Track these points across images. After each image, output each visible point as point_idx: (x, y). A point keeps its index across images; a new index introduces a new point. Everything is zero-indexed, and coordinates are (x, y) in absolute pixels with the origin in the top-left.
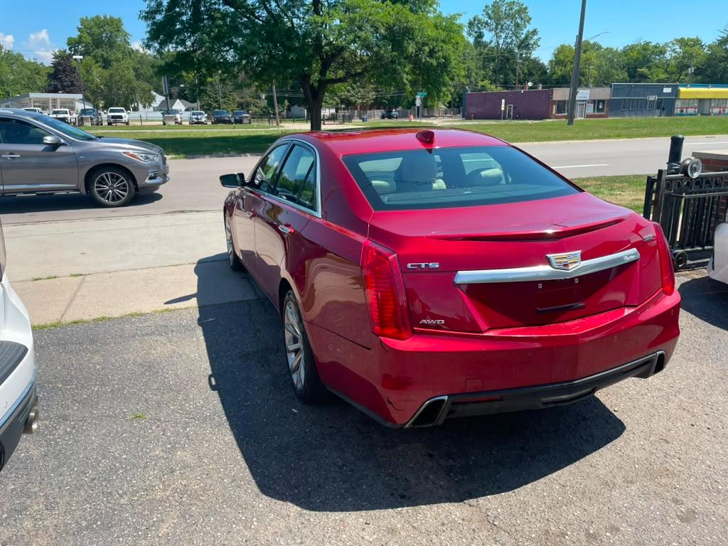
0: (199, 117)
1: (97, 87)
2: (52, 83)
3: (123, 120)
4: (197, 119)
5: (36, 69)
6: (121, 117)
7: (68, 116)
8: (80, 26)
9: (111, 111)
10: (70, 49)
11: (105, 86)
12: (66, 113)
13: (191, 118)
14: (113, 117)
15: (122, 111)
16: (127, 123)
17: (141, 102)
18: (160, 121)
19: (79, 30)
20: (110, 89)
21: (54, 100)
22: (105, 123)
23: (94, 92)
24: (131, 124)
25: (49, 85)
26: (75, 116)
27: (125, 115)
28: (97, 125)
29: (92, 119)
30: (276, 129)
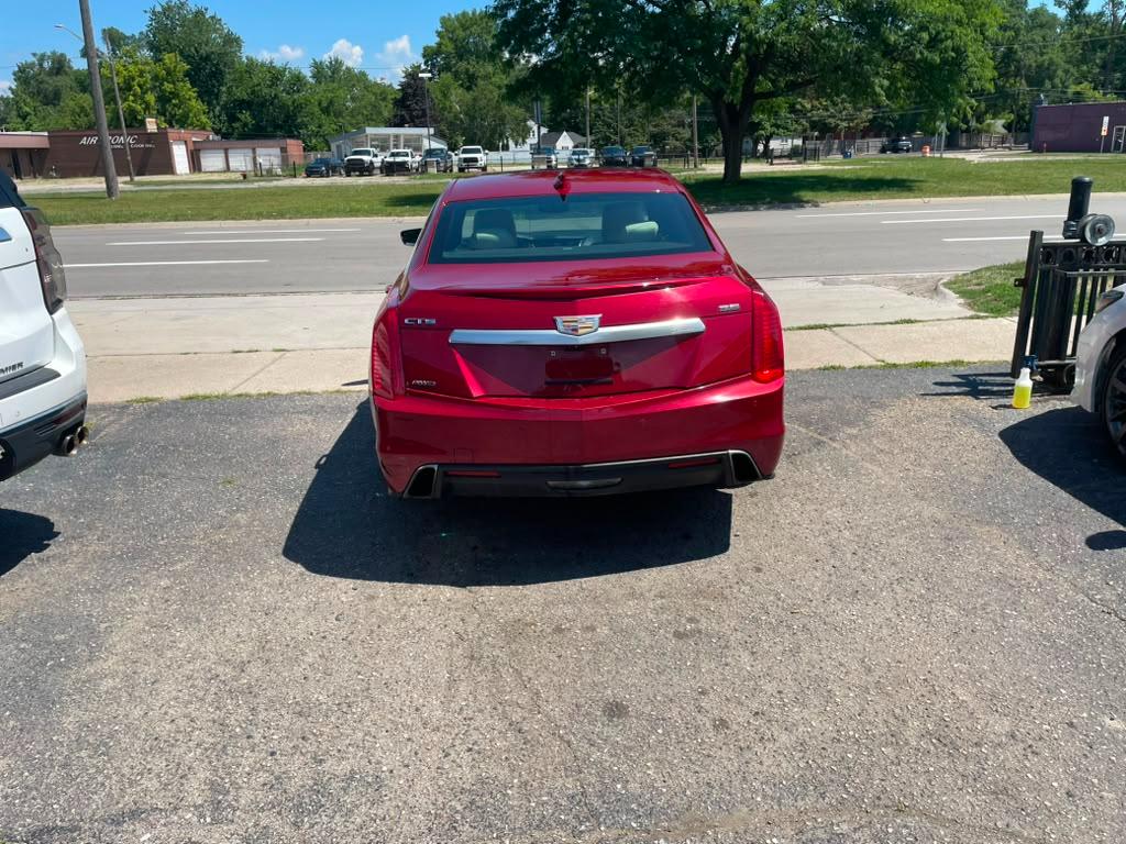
0: (581, 157)
1: (456, 117)
2: (399, 113)
3: (478, 164)
4: (578, 160)
5: (382, 92)
6: (475, 160)
7: (409, 159)
8: (440, 29)
9: (465, 151)
10: (426, 63)
11: (466, 114)
12: (407, 155)
13: (570, 159)
14: (466, 160)
15: (478, 151)
16: (484, 169)
17: (513, 138)
18: (528, 164)
19: (439, 34)
20: (473, 118)
21: (397, 137)
22: (456, 169)
23: (451, 125)
24: (489, 169)
25: (395, 116)
26: (418, 158)
27: (482, 157)
28: (445, 171)
29: (438, 163)
30: (693, 173)
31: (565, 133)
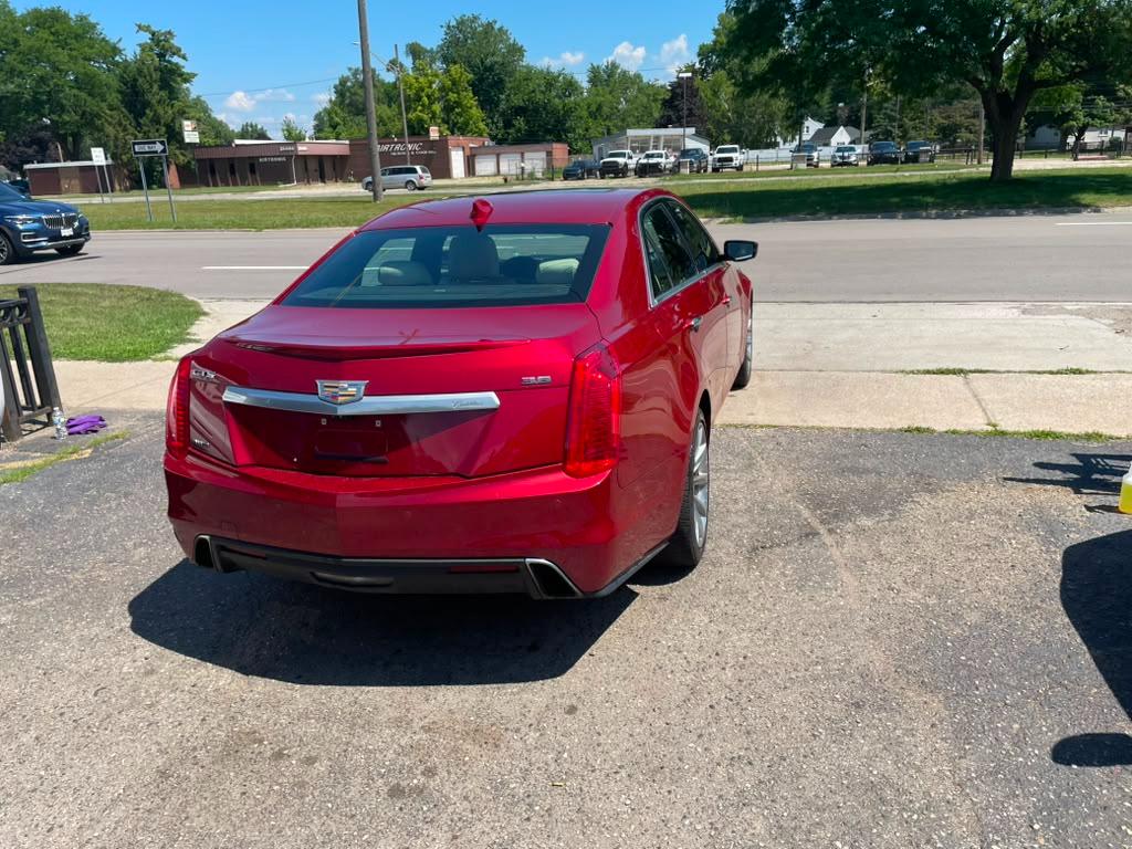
0: (846, 154)
1: (724, 116)
2: (666, 113)
3: (733, 164)
4: (843, 157)
5: (649, 91)
6: (731, 160)
7: (662, 160)
8: (717, 27)
9: (721, 151)
10: (700, 62)
11: (734, 112)
12: (660, 156)
13: (834, 157)
14: (720, 160)
15: (734, 150)
16: (740, 168)
17: (781, 135)
18: (786, 162)
19: (716, 32)
20: (740, 116)
21: (657, 138)
22: (710, 169)
23: (718, 124)
24: (746, 168)
25: (662, 117)
26: (672, 159)
27: (738, 157)
28: (698, 172)
29: (691, 163)
30: (974, 170)
31: (842, 128)
